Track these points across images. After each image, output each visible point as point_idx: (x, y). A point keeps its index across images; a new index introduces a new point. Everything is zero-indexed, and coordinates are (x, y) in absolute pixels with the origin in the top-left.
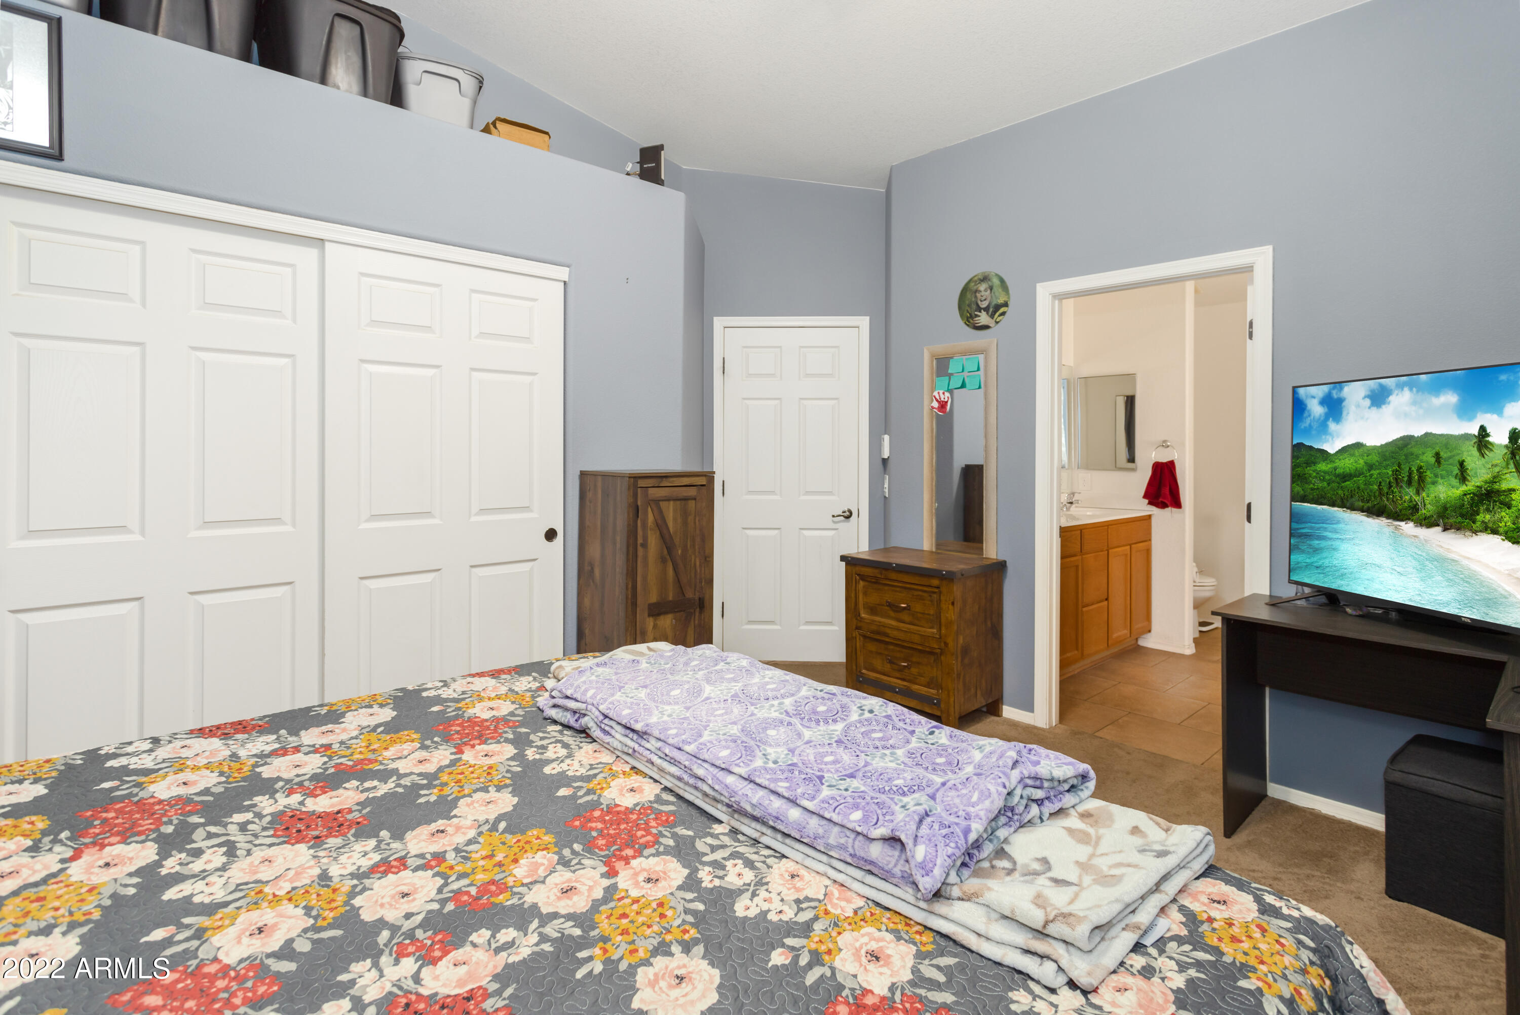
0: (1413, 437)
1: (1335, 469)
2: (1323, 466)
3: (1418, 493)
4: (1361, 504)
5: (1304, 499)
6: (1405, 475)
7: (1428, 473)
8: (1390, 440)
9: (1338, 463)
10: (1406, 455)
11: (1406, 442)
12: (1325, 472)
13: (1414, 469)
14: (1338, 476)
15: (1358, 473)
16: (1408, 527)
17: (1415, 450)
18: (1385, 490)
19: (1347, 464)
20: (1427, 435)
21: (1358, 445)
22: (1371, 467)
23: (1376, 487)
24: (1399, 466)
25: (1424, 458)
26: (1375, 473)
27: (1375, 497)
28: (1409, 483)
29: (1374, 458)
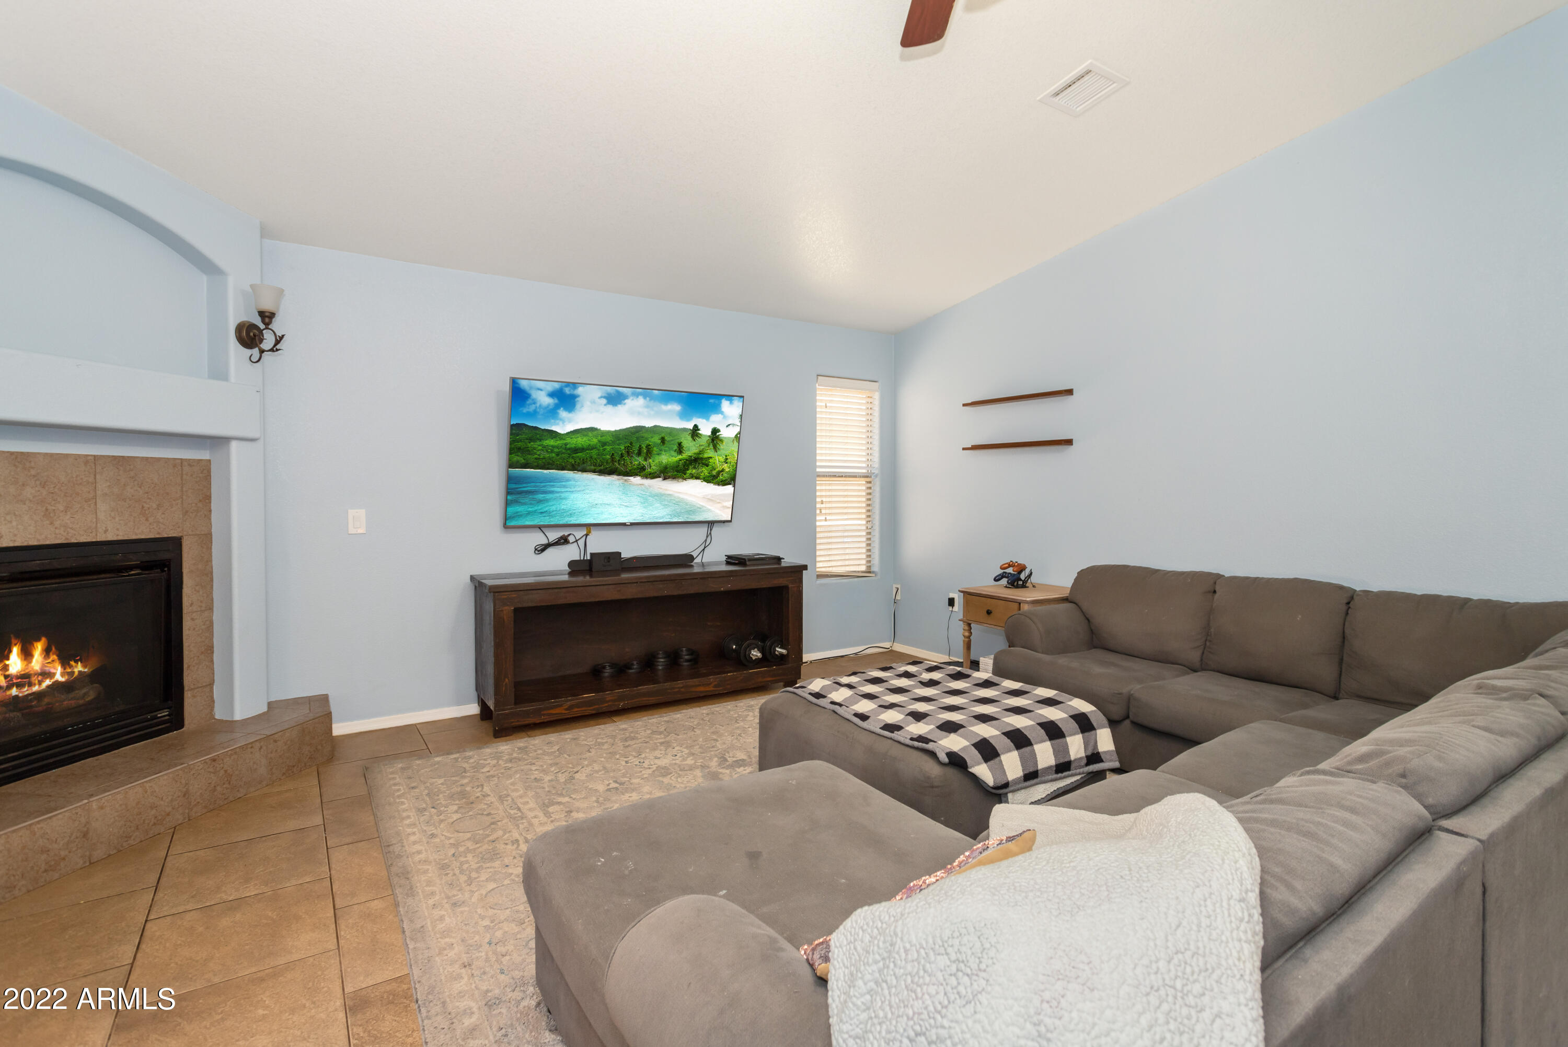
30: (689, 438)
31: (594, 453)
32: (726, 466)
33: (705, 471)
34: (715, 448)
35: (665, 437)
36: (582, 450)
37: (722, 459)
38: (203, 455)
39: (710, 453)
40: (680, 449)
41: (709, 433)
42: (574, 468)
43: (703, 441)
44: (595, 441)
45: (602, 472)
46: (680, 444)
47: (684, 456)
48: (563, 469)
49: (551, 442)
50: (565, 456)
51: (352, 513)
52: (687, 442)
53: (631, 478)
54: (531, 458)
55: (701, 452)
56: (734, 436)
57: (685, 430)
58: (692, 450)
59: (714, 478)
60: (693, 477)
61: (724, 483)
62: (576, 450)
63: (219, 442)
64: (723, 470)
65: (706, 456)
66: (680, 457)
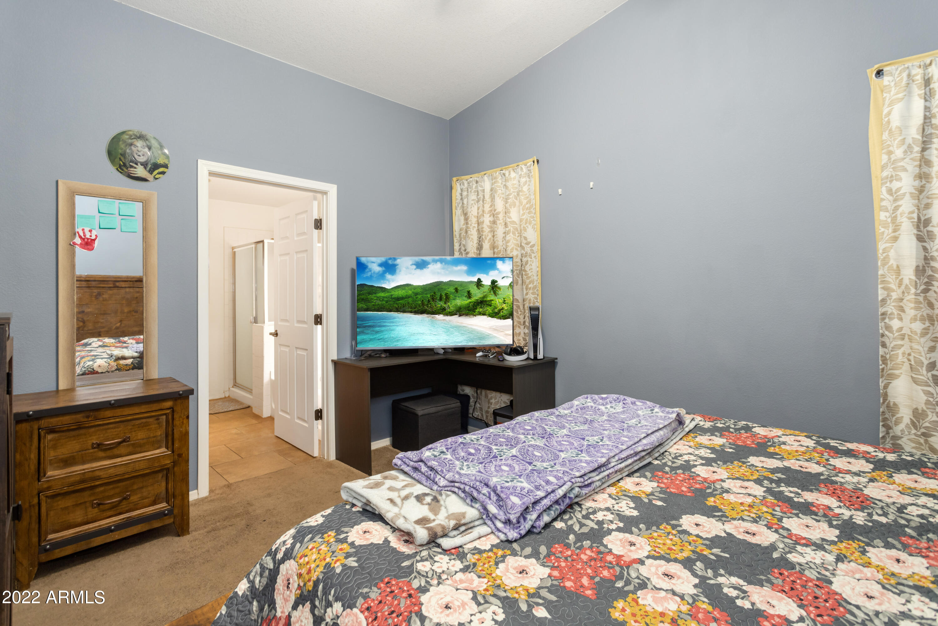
0: (443, 282)
1: (392, 295)
2: (382, 294)
3: (445, 303)
4: (410, 309)
5: (367, 310)
6: (438, 297)
7: (451, 296)
8: (429, 282)
9: (393, 293)
10: (439, 289)
11: (438, 284)
12: (383, 297)
13: (443, 294)
14: (394, 298)
15: (408, 297)
16: (440, 317)
17: (444, 287)
18: (426, 303)
19: (401, 293)
20: (450, 281)
21: (408, 285)
22: (416, 294)
23: (420, 302)
24: (435, 293)
25: (449, 290)
26: (419, 297)
27: (419, 306)
28: (441, 299)
29: (419, 290)
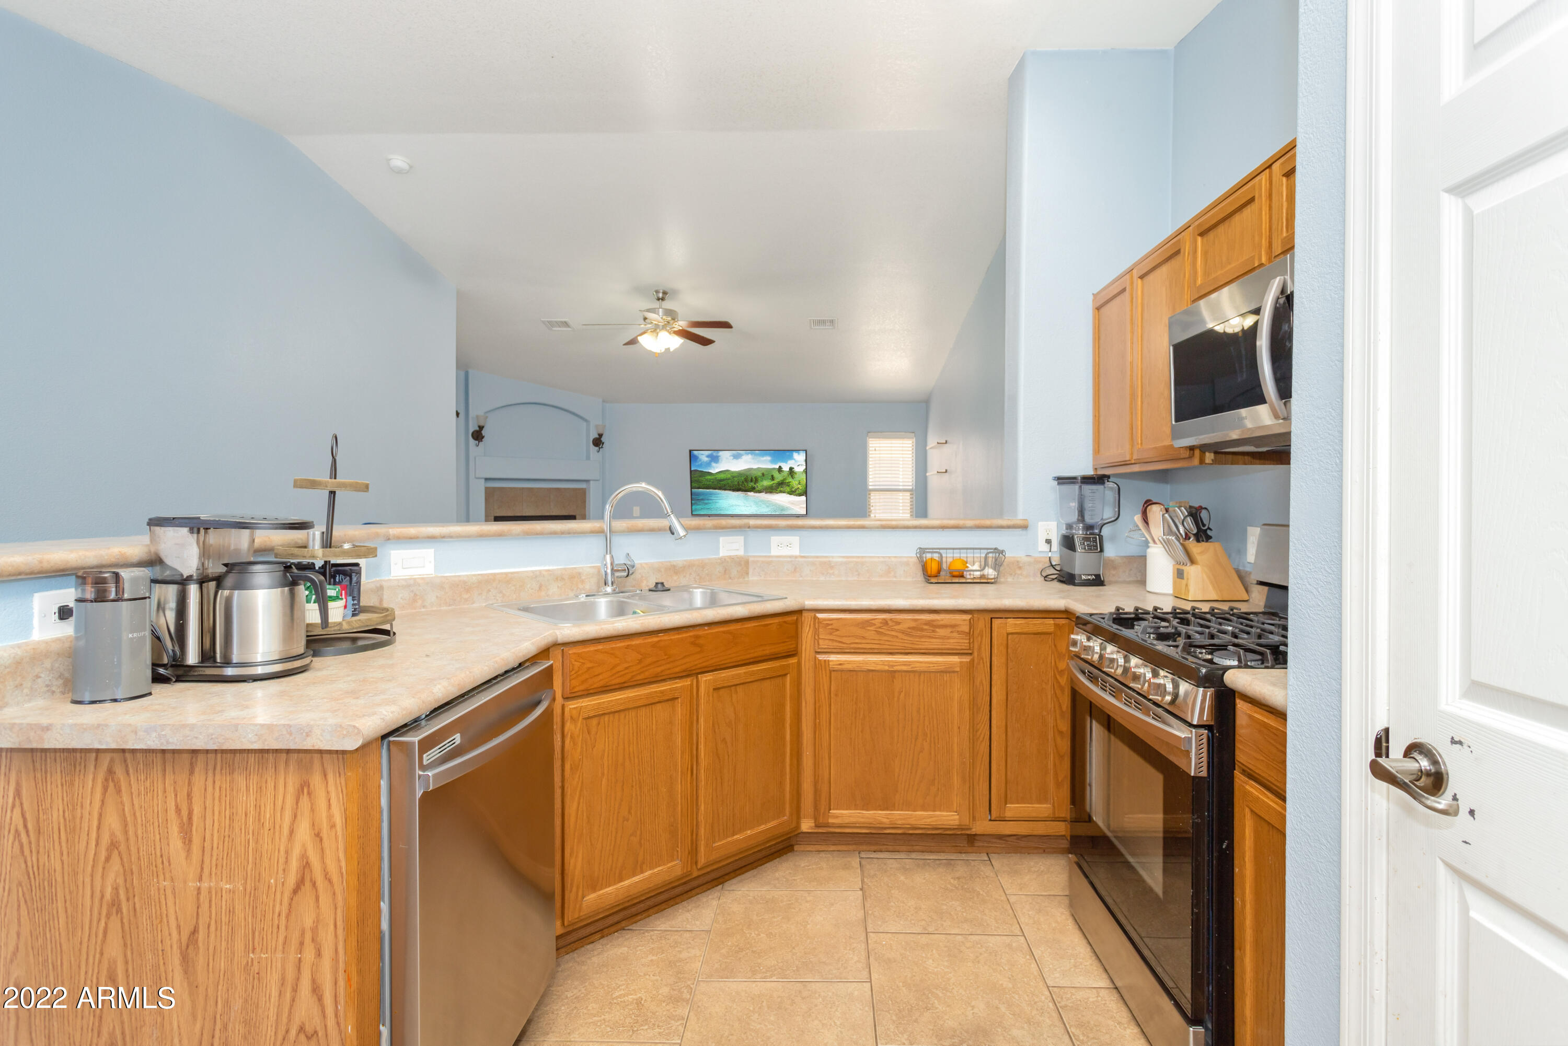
30: (777, 472)
31: (729, 481)
32: (799, 486)
33: (788, 489)
34: (793, 477)
35: (765, 474)
36: (723, 480)
37: (797, 483)
38: (583, 486)
39: (790, 479)
40: (773, 478)
41: (788, 470)
42: (720, 488)
43: (785, 474)
44: (729, 476)
45: (734, 490)
46: (772, 476)
47: (775, 482)
48: (715, 489)
49: (709, 477)
50: (716, 483)
51: (635, 508)
52: (776, 474)
53: (749, 493)
54: (701, 484)
55: (785, 479)
56: (802, 470)
57: (774, 469)
58: (779, 478)
59: (792, 493)
60: (781, 492)
61: (800, 495)
62: (721, 480)
63: (587, 481)
64: (798, 488)
65: (787, 481)
66: (773, 482)
